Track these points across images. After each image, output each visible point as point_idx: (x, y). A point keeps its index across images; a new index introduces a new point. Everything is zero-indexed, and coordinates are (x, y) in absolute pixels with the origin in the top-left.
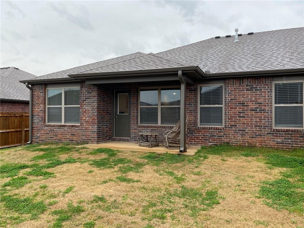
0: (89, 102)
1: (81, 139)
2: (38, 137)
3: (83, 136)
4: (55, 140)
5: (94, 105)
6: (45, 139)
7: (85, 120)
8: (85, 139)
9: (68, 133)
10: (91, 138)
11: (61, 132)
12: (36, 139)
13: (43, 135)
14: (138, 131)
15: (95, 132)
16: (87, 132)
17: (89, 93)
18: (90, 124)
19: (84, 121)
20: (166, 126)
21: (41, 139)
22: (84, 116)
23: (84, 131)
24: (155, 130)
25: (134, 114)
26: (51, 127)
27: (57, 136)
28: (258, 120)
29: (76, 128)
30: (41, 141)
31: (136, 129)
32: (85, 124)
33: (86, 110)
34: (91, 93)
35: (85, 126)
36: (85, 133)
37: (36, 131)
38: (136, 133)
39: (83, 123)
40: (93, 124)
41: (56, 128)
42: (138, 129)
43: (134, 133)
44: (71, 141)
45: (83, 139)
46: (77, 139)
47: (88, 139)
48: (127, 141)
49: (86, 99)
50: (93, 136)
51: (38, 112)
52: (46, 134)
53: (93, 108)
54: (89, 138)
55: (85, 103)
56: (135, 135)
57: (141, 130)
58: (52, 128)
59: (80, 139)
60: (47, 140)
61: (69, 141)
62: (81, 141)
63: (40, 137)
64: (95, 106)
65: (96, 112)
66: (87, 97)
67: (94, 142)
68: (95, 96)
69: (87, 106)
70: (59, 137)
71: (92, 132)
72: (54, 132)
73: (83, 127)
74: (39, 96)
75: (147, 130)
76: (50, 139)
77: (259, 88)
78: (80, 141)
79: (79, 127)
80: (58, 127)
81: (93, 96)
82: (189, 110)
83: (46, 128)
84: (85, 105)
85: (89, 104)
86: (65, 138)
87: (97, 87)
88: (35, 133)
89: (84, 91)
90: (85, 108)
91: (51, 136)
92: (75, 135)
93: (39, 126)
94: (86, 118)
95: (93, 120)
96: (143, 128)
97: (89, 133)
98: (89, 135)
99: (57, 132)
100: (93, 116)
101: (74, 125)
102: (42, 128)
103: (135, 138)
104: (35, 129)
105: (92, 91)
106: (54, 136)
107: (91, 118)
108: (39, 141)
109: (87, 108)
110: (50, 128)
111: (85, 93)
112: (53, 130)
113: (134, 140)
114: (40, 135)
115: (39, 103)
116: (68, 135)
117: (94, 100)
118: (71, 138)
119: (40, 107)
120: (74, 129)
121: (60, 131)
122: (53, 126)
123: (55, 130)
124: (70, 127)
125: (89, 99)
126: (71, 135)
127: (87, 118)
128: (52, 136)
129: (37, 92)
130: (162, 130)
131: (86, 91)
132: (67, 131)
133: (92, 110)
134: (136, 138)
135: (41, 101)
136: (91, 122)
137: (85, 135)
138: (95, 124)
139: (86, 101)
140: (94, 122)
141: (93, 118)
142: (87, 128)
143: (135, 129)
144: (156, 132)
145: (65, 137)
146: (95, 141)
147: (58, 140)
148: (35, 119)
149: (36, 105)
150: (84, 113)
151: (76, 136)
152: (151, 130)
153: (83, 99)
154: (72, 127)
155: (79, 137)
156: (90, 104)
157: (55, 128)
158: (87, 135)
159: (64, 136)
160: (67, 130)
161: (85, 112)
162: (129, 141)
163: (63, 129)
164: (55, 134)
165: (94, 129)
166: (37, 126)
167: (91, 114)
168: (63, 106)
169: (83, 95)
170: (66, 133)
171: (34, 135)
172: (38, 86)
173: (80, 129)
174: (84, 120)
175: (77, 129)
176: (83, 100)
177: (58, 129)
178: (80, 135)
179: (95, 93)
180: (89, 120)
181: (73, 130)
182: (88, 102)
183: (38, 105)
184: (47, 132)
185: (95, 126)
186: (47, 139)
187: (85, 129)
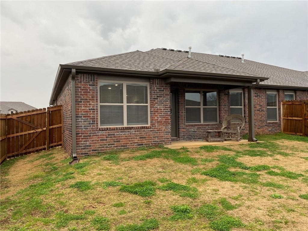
0: (162, 101)
1: (153, 142)
2: (88, 146)
3: (156, 137)
4: (116, 147)
5: (167, 103)
6: (100, 148)
7: (157, 120)
8: (158, 141)
9: (136, 136)
10: (164, 139)
11: (126, 136)
12: (83, 149)
13: (96, 143)
14: (186, 130)
15: (169, 132)
16: (160, 133)
17: (161, 91)
18: (163, 124)
19: (156, 122)
20: (210, 124)
21: (93, 148)
22: (156, 116)
23: (156, 133)
24: (201, 128)
25: (182, 114)
26: (111, 130)
27: (119, 141)
28: (261, 117)
29: (145, 130)
30: (93, 150)
31: (185, 128)
32: (158, 124)
33: (157, 109)
34: (163, 91)
35: (157, 127)
36: (157, 135)
37: (83, 139)
38: (184, 132)
39: (154, 124)
40: (166, 124)
41: (118, 132)
42: (186, 128)
43: (183, 132)
44: (140, 145)
45: (155, 141)
46: (148, 142)
47: (161, 141)
48: (176, 141)
49: (157, 97)
50: (167, 136)
51: (87, 112)
52: (101, 140)
53: (166, 107)
54: (162, 139)
55: (156, 102)
56: (183, 134)
57: (189, 129)
58: (111, 132)
59: (151, 142)
60: (103, 149)
61: (137, 146)
62: (154, 143)
63: (90, 146)
64: (168, 105)
65: (169, 112)
66: (159, 95)
67: (168, 144)
68: (168, 95)
69: (159, 105)
70: (123, 142)
71: (166, 132)
72: (114, 137)
73: (155, 128)
74: (87, 90)
75: (194, 128)
76: (108, 146)
77: (261, 95)
78: (152, 144)
79: (151, 128)
80: (121, 130)
81: (166, 95)
82: (225, 110)
83: (101, 133)
84: (156, 104)
85: (161, 103)
86: (131, 143)
87: (169, 85)
88: (81, 141)
89: (156, 88)
90: (157, 107)
91: (110, 142)
92: (145, 138)
93: (88, 131)
94: (157, 118)
95: (166, 120)
96: (191, 127)
97: (162, 134)
98: (162, 137)
99: (120, 137)
100: (166, 116)
101: (144, 127)
102: (94, 133)
103: (183, 137)
104: (81, 136)
105: (164, 89)
106: (114, 142)
107: (164, 118)
108: (89, 151)
109: (159, 107)
110: (109, 132)
111: (156, 90)
112: (114, 135)
113: (183, 139)
114: (91, 143)
115: (87, 99)
116: (136, 139)
117: (167, 99)
118: (140, 141)
119: (90, 104)
120: (144, 131)
121: (125, 134)
122: (114, 130)
123: (116, 134)
124: (138, 129)
125: (161, 97)
126: (140, 138)
127: (159, 118)
128: (112, 142)
129: (83, 83)
130: (206, 128)
131: (157, 88)
132: (135, 134)
133: (164, 109)
134: (185, 137)
135: (91, 96)
136: (164, 122)
137: (158, 137)
138: (169, 124)
139: (157, 99)
140: (168, 122)
141: (166, 118)
142: (159, 128)
143: (183, 128)
144: (201, 129)
145: (132, 141)
146: (169, 142)
147: (122, 146)
148: (80, 122)
149: (81, 102)
150: (156, 113)
151: (147, 139)
152: (198, 128)
153: (154, 96)
154: (141, 129)
155: (151, 139)
156: (163, 103)
157: (116, 132)
158: (160, 137)
159: (130, 141)
160: (134, 132)
161: (157, 111)
162: (178, 140)
163: (128, 132)
164: (117, 139)
165: (167, 130)
166: (84, 131)
167: (164, 114)
168: (125, 104)
169: (154, 92)
170: (133, 136)
171: (80, 144)
172: (85, 75)
173: (151, 131)
174: (155, 120)
175: (148, 131)
176: (154, 99)
177: (121, 132)
178: (151, 137)
179: (168, 91)
180: (161, 120)
181: (143, 133)
182: (160, 101)
183: (86, 102)
184: (104, 138)
185: (168, 126)
186: (104, 147)
187: (157, 130)
